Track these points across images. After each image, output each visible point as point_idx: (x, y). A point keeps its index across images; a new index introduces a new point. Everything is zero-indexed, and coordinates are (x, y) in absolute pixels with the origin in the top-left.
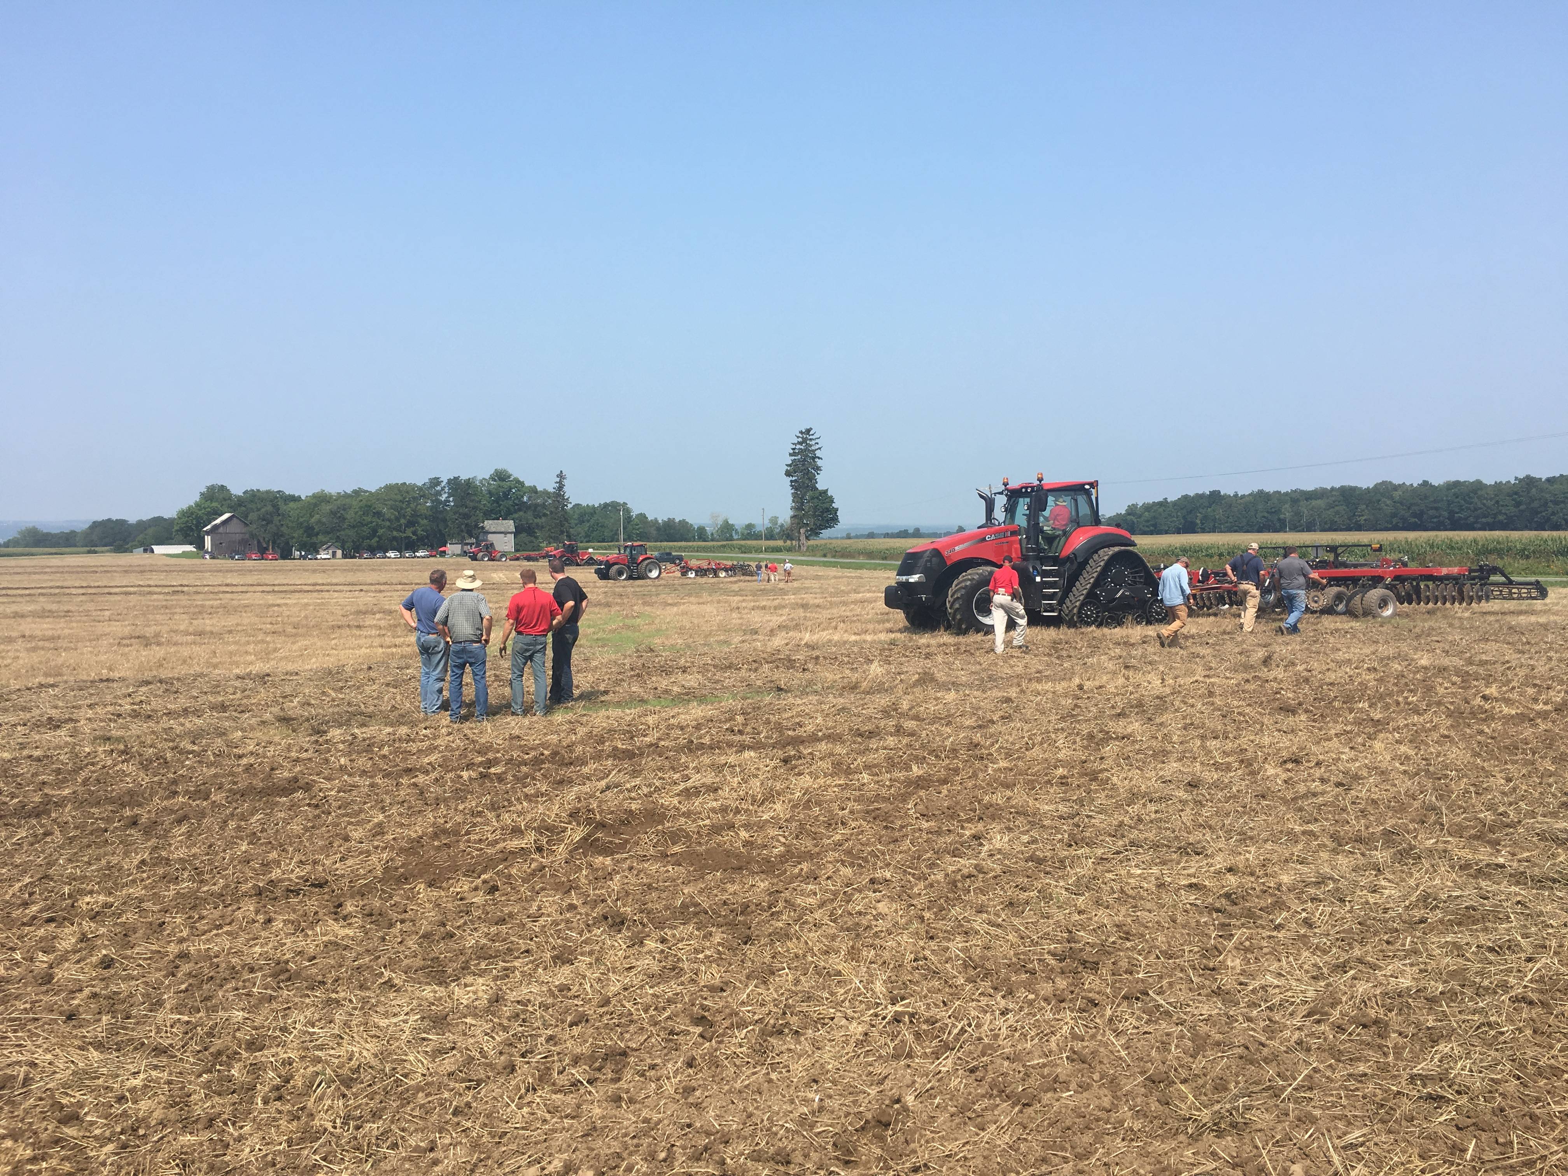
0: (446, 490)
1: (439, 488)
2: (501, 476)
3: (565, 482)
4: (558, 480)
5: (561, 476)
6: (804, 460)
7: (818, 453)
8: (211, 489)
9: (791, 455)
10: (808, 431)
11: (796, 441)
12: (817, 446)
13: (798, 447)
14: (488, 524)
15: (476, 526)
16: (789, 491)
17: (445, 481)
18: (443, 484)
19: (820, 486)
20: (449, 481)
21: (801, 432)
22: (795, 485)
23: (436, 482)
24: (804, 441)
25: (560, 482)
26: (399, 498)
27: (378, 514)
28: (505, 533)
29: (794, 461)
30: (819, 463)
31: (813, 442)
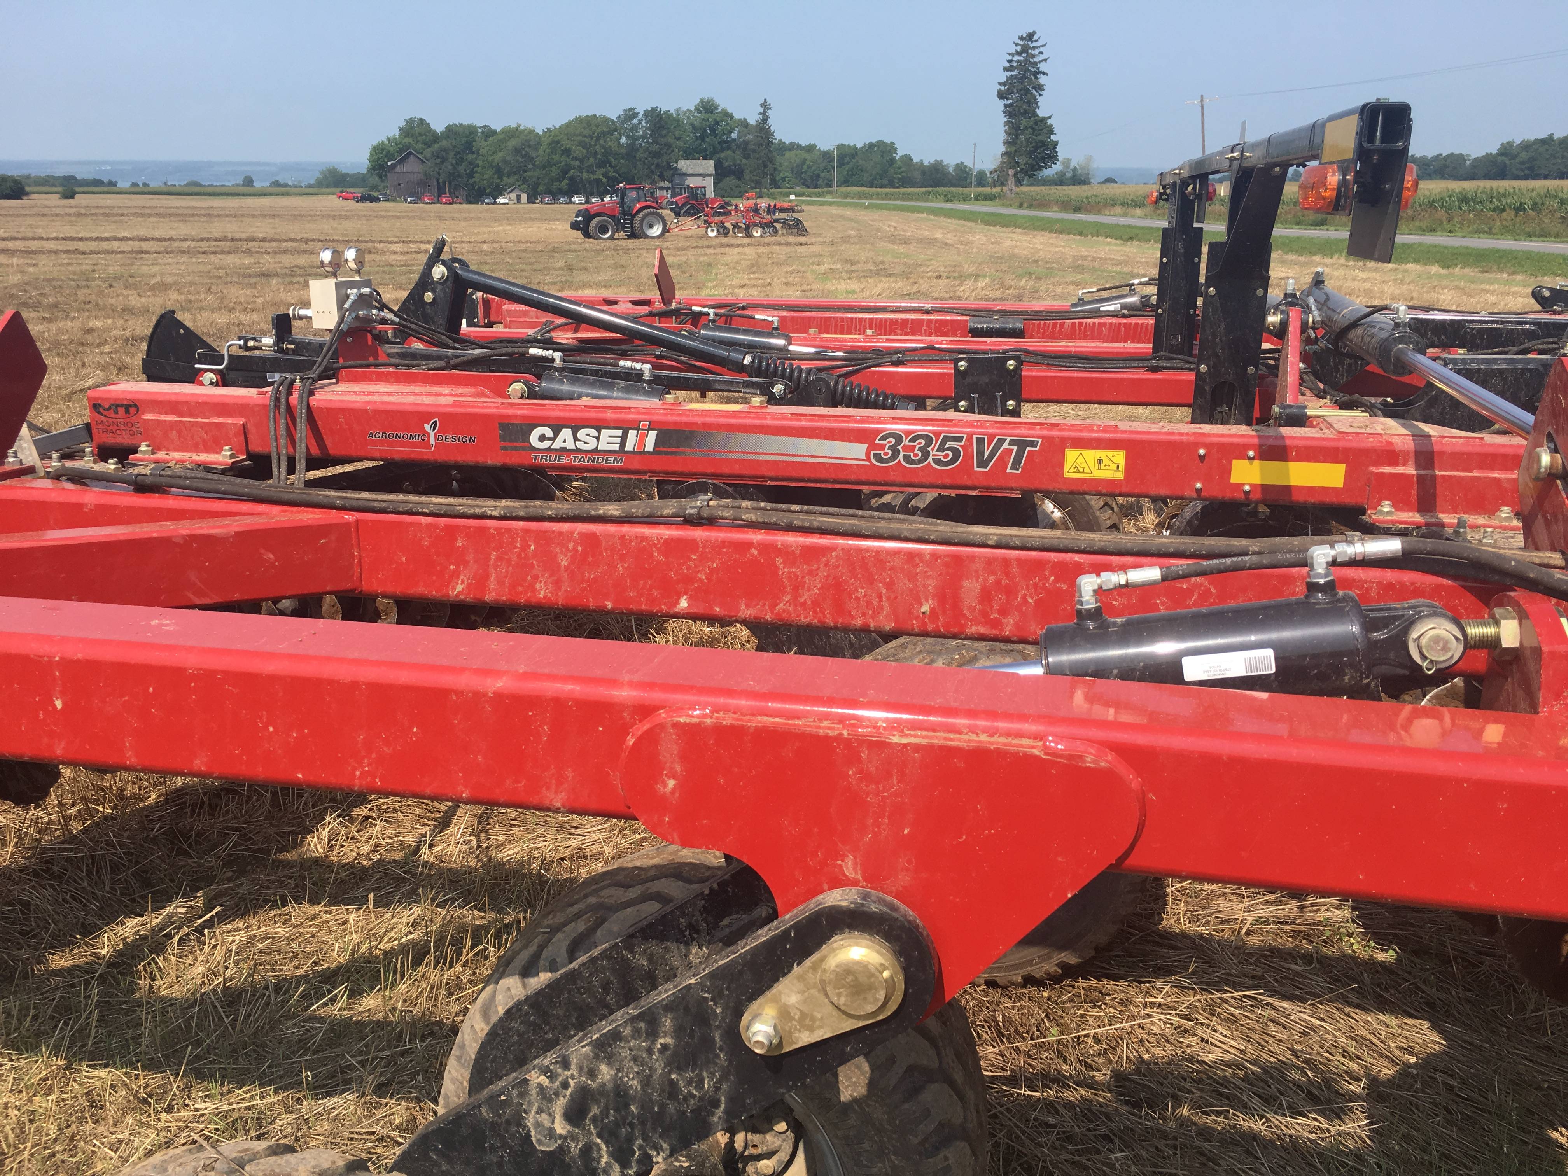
0: (644, 123)
1: (635, 121)
2: (707, 107)
3: (770, 113)
4: (762, 110)
5: (765, 105)
6: (1024, 77)
7: (1042, 67)
8: (410, 122)
9: (1006, 69)
10: (1031, 36)
11: (1013, 49)
12: (1042, 57)
13: (1016, 58)
14: (683, 165)
15: (669, 166)
16: (1002, 119)
17: (642, 113)
18: (640, 116)
19: (1041, 113)
20: (647, 113)
21: (1021, 38)
22: (1011, 112)
23: (630, 114)
24: (1025, 50)
25: (764, 113)
26: (586, 132)
27: (567, 152)
28: (704, 176)
29: (1008, 78)
30: (1042, 79)
31: (1036, 52)
